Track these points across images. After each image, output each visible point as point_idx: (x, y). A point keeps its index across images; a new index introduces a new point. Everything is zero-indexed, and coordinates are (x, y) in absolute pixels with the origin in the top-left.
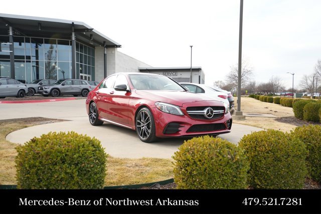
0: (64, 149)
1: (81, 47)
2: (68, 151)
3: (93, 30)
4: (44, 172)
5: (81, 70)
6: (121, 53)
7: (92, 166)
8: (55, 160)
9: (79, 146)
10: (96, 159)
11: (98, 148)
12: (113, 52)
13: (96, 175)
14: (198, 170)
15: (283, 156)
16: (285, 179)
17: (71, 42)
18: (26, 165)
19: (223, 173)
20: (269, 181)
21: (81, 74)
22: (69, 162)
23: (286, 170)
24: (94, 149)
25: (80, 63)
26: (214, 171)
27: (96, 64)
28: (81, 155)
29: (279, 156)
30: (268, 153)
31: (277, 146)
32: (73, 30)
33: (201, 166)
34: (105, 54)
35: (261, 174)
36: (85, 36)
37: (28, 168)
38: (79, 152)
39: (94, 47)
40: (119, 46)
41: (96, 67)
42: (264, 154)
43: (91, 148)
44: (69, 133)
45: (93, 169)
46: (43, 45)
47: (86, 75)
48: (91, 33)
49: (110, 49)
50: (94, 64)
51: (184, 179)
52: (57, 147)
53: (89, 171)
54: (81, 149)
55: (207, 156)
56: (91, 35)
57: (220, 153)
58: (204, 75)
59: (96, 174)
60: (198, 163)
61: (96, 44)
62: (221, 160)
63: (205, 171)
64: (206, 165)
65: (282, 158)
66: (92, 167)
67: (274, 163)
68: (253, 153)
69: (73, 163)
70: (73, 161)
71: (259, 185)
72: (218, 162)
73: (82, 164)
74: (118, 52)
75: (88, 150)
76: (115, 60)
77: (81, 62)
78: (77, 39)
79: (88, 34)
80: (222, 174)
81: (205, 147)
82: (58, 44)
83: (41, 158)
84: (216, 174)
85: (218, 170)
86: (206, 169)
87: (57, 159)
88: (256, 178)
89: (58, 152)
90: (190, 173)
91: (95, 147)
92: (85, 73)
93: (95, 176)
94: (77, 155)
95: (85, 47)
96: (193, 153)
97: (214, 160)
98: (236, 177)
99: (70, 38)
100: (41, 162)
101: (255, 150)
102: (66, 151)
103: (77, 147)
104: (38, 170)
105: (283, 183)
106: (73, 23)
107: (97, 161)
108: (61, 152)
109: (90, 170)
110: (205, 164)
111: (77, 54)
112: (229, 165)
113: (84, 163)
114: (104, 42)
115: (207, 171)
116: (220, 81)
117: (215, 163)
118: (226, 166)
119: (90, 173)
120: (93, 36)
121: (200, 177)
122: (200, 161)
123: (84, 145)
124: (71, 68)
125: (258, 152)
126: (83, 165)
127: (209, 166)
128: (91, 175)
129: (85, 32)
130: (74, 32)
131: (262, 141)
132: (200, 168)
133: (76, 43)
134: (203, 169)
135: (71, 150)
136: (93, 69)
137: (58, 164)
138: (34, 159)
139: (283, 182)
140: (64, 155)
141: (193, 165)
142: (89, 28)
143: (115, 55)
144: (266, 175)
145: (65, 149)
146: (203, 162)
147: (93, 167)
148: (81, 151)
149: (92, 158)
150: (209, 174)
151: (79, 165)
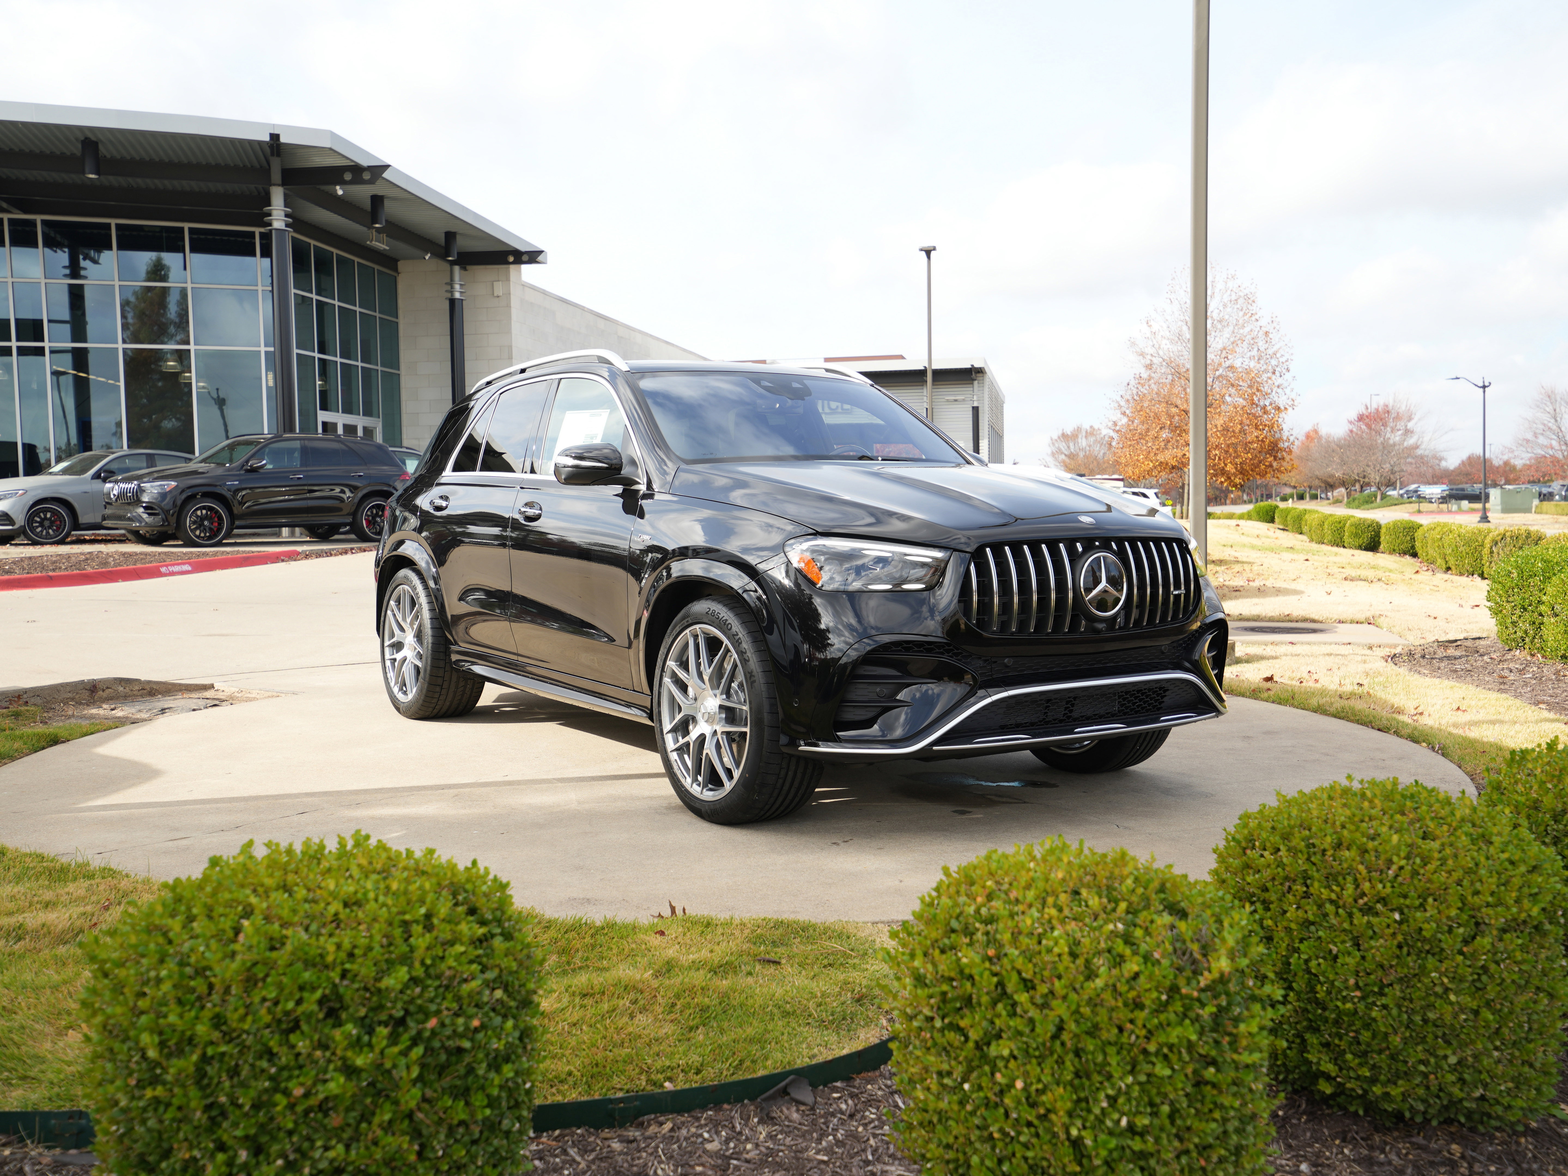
0: (331, 948)
1: (324, 264)
2: (351, 955)
3: (386, 175)
4: (234, 1072)
5: (324, 394)
6: (544, 293)
7: (476, 1023)
8: (290, 1005)
9: (405, 924)
10: (491, 985)
11: (499, 922)
12: (499, 289)
13: (498, 1070)
14: (1020, 1033)
15: (1450, 930)
16: (1463, 1045)
17: (266, 238)
18: (146, 1038)
19: (1152, 1048)
20: (1381, 1060)
21: (323, 416)
22: (362, 1012)
23: (1466, 1000)
24: (482, 931)
25: (317, 355)
26: (1105, 1035)
27: (406, 355)
28: (419, 971)
29: (1429, 930)
30: (1368, 910)
31: (1415, 873)
32: (276, 176)
33: (1033, 1013)
34: (452, 302)
35: (1337, 1023)
36: (342, 206)
37: (152, 1053)
38: (406, 960)
39: (390, 262)
40: (533, 257)
41: (403, 371)
42: (1350, 915)
43: (468, 928)
44: (342, 844)
45: (480, 1036)
46: (110, 258)
47: (350, 419)
48: (376, 189)
49: (484, 273)
50: (392, 359)
51: (949, 1074)
52: (297, 936)
53: (460, 1050)
54: (421, 941)
55: (1066, 958)
56: (377, 201)
57: (1128, 939)
58: (997, 404)
59: (496, 1063)
60: (1023, 998)
61: (402, 247)
62: (1136, 976)
63: (1055, 1037)
64: (1060, 1009)
65: (1448, 943)
66: (476, 1030)
67: (1406, 965)
68: (1292, 912)
69: (383, 1017)
70: (380, 1007)
71: (1328, 1078)
72: (1122, 988)
73: (427, 1016)
74: (525, 285)
75: (452, 943)
76: (509, 331)
77: (322, 350)
78: (296, 222)
79: (363, 192)
80: (1145, 1052)
81: (1053, 912)
82: (193, 250)
83: (215, 997)
84: (1111, 1050)
85: (1121, 1029)
86: (1060, 1028)
87: (299, 1002)
88: (1312, 1039)
89: (309, 964)
90: (978, 1046)
91: (483, 923)
92: (348, 409)
93: (492, 1075)
94: (402, 973)
95: (341, 261)
96: (991, 939)
97: (1099, 983)
98: (1213, 1063)
99: (262, 219)
100: (218, 1021)
101: (1307, 895)
102: (342, 955)
103: (398, 932)
104: (205, 1059)
105: (1453, 1069)
106: (275, 137)
107: (499, 994)
108: (317, 963)
109: (467, 1044)
110: (1054, 1003)
111: (303, 302)
112: (1178, 1006)
113: (438, 1012)
114: (450, 236)
115: (1065, 1036)
116: (1086, 426)
117: (1107, 996)
118: (1162, 1008)
119: (467, 1059)
120: (387, 203)
121: (1033, 1069)
122: (1028, 985)
123: (428, 916)
124: (267, 380)
125: (1320, 906)
126: (432, 1023)
127: (1077, 1012)
128: (471, 1070)
129: (342, 183)
130: (283, 184)
131: (1338, 845)
132: (1031, 1021)
133: (295, 242)
134: (1045, 1030)
135: (370, 949)
136: (393, 383)
137: (305, 1027)
138: (180, 1002)
139: (1453, 1060)
140: (335, 976)
141: (994, 1003)
142: (365, 163)
143: (509, 306)
144: (1367, 1026)
145: (339, 946)
146: (1043, 989)
147: (483, 1027)
148: (418, 954)
149: (474, 984)
150: (1077, 1053)
151: (411, 1023)
